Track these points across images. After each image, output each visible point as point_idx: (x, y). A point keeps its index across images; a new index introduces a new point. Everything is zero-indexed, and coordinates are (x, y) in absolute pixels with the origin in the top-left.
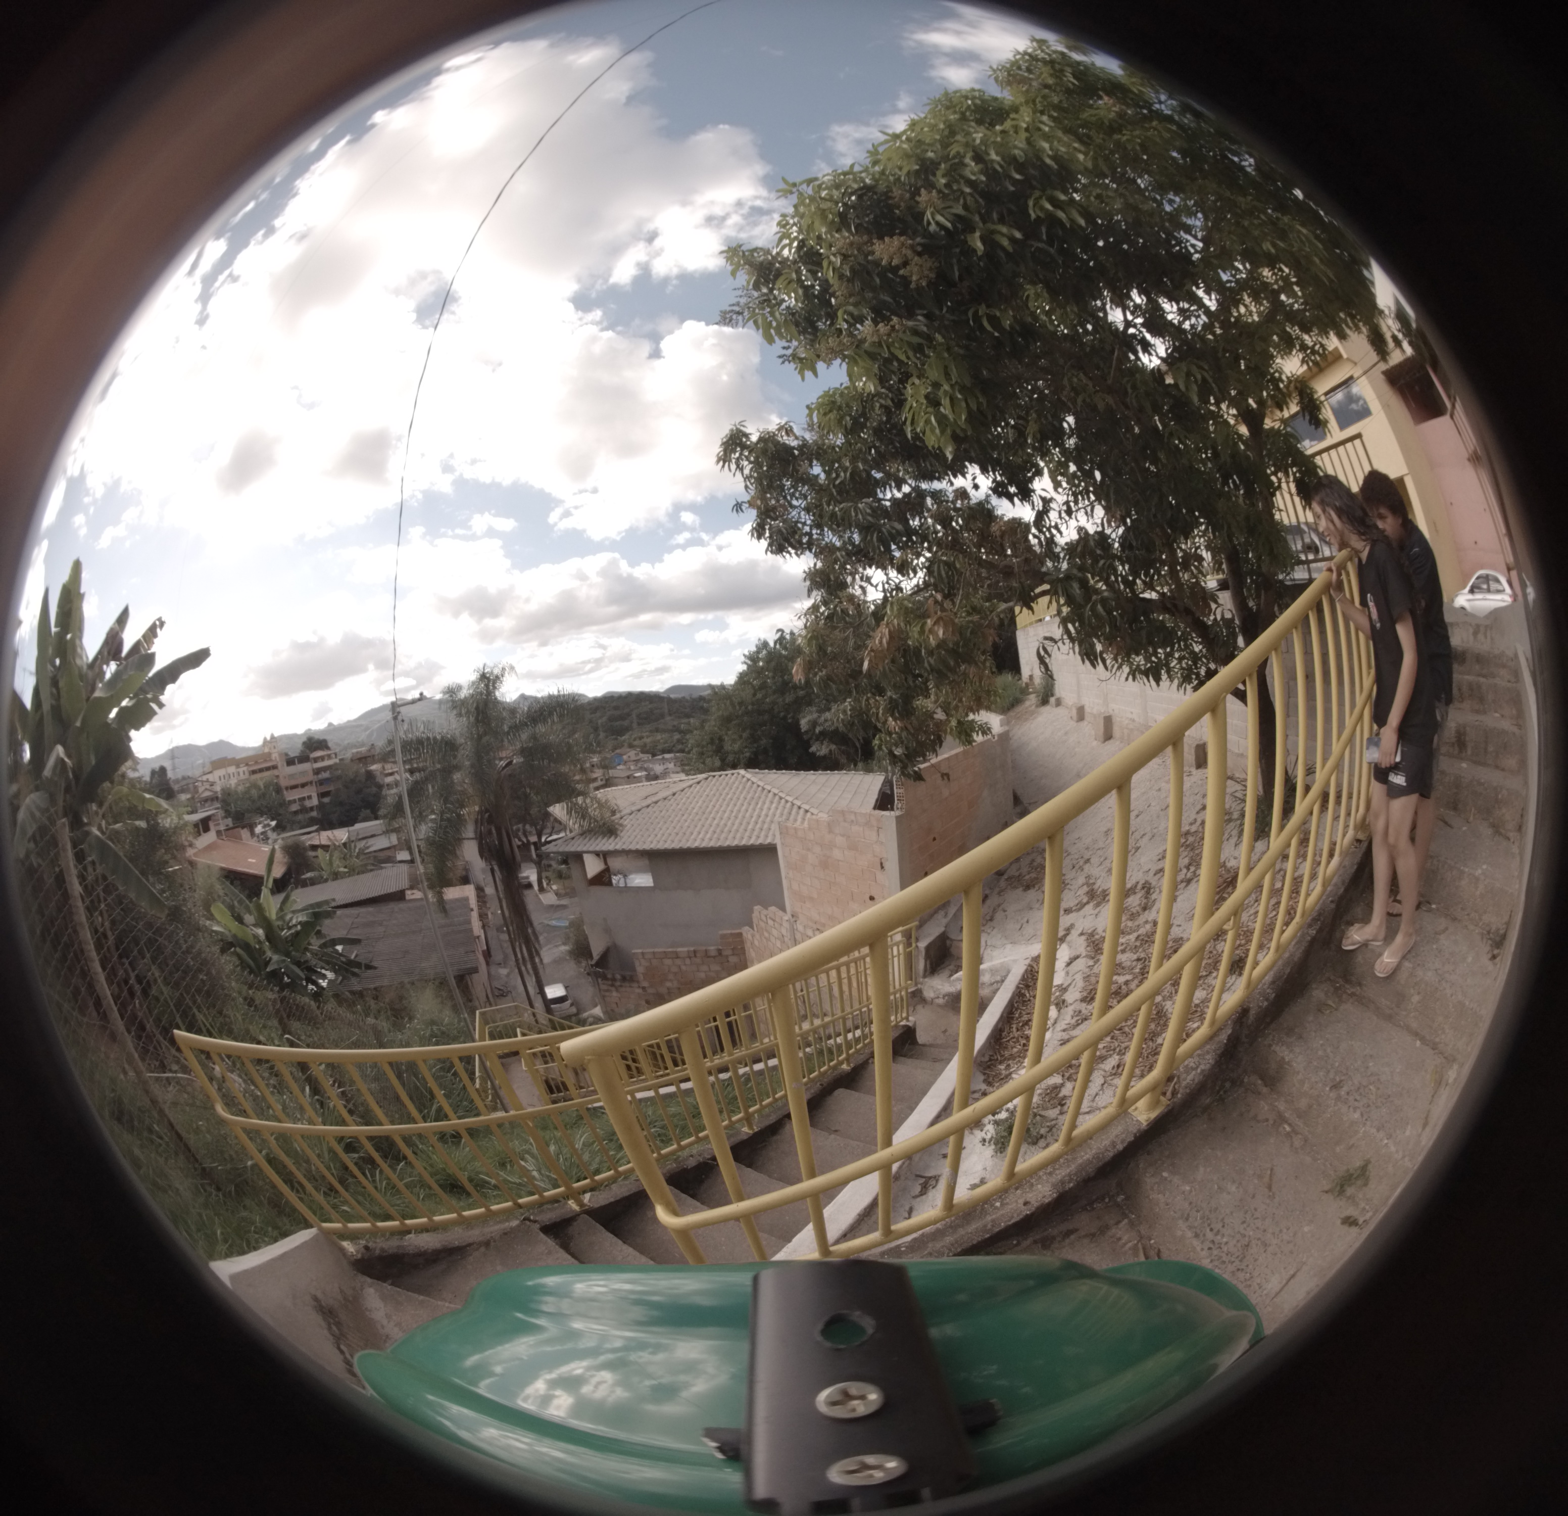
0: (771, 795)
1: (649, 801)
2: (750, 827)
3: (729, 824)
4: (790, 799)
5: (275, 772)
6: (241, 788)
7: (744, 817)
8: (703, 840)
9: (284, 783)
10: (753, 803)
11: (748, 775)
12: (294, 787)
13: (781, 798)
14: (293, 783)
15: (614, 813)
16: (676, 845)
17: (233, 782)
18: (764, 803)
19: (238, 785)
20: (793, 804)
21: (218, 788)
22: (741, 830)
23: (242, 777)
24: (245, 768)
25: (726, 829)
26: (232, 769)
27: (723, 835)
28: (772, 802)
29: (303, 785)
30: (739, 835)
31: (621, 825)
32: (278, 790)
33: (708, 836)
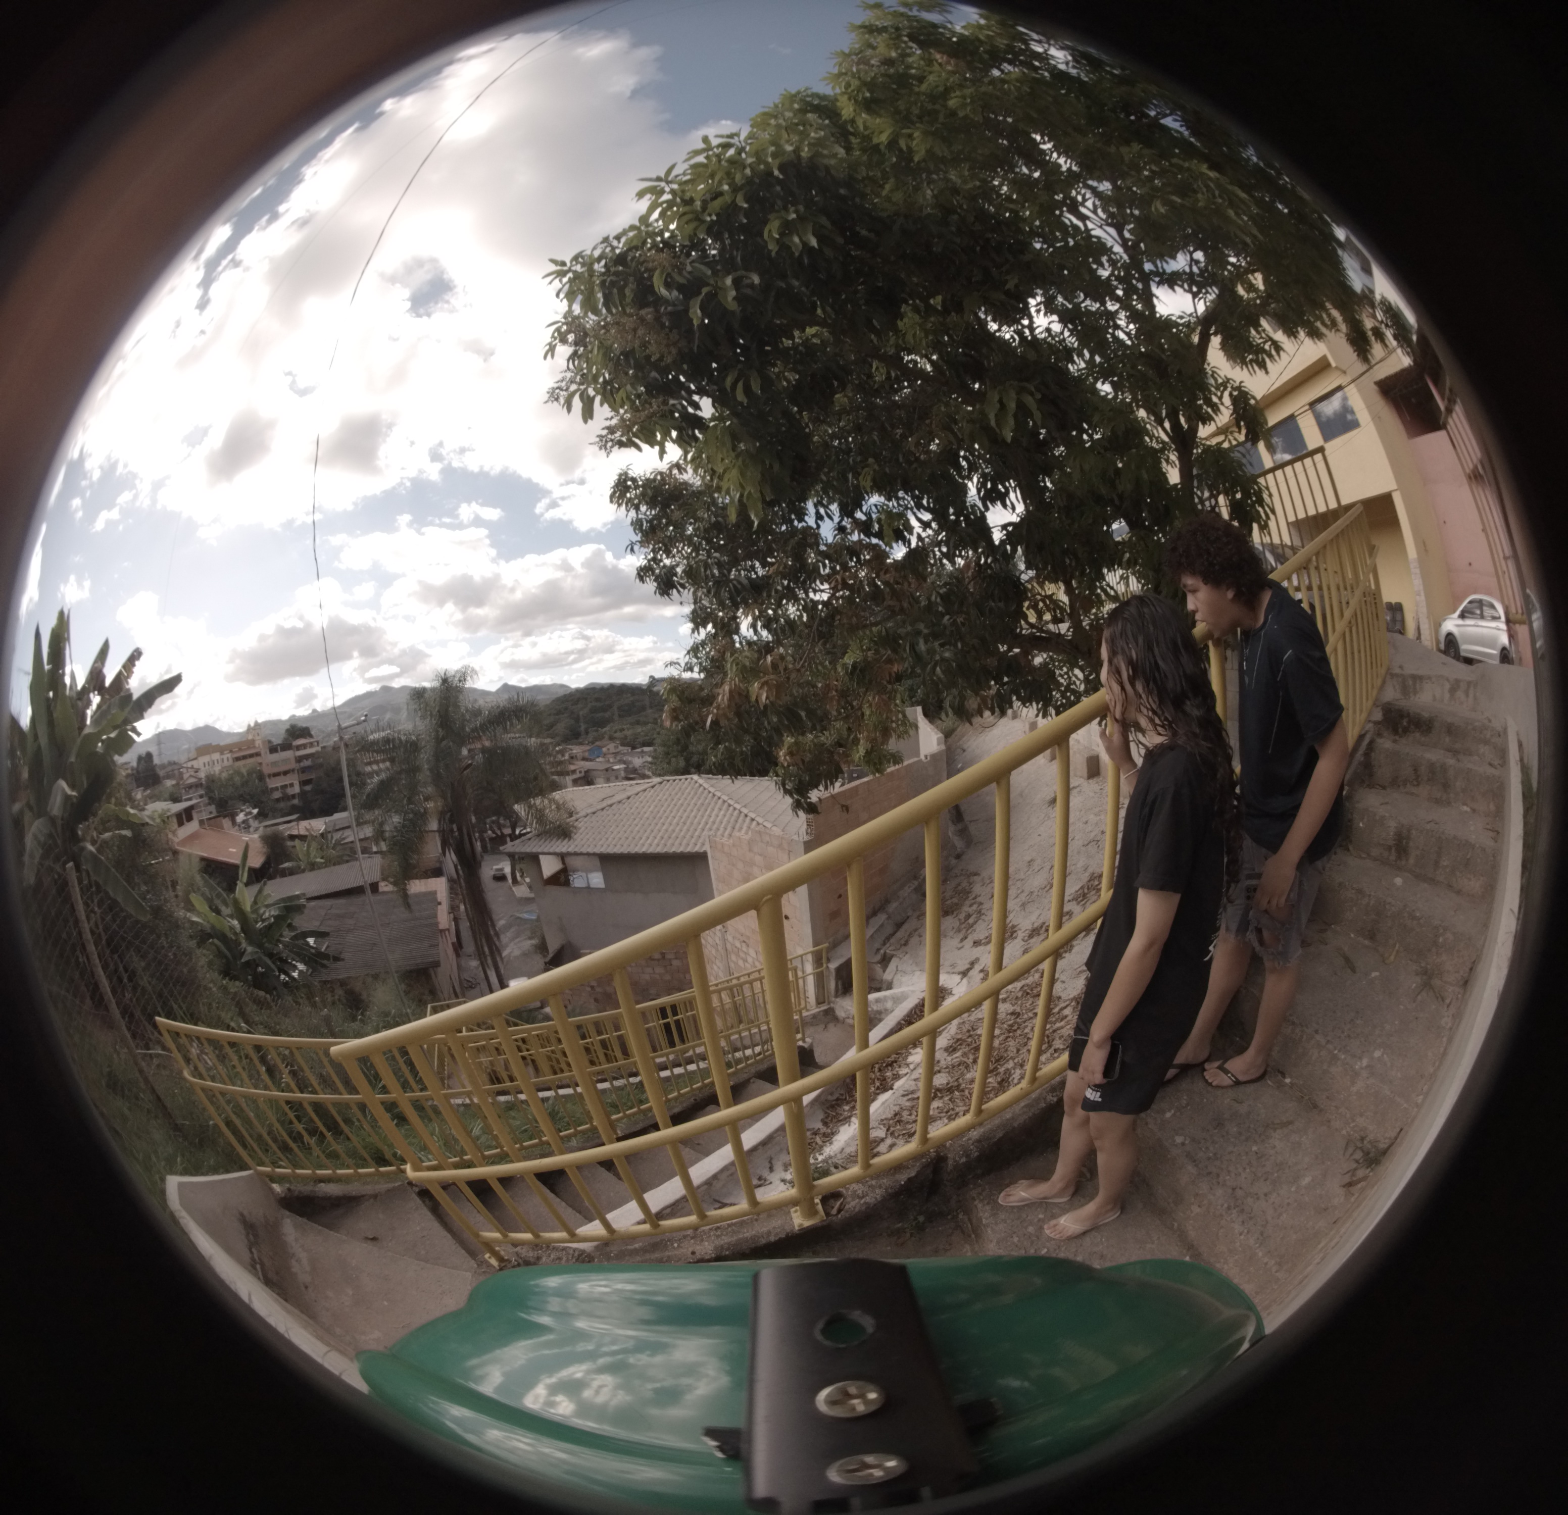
0: (720, 801)
1: (604, 804)
2: (697, 834)
3: (677, 830)
4: (738, 806)
5: (259, 759)
6: (224, 775)
7: (692, 823)
8: (651, 845)
9: (267, 770)
10: (702, 809)
11: (701, 781)
12: (276, 775)
13: (730, 805)
14: (276, 770)
15: (571, 815)
16: (625, 850)
17: (217, 769)
18: (713, 810)
19: (221, 772)
20: (740, 812)
21: (202, 775)
22: (688, 837)
23: (226, 763)
24: (229, 755)
25: (674, 836)
26: (216, 756)
27: (670, 841)
28: (720, 809)
29: (285, 773)
30: (685, 842)
31: (575, 828)
32: (261, 777)
33: (656, 841)
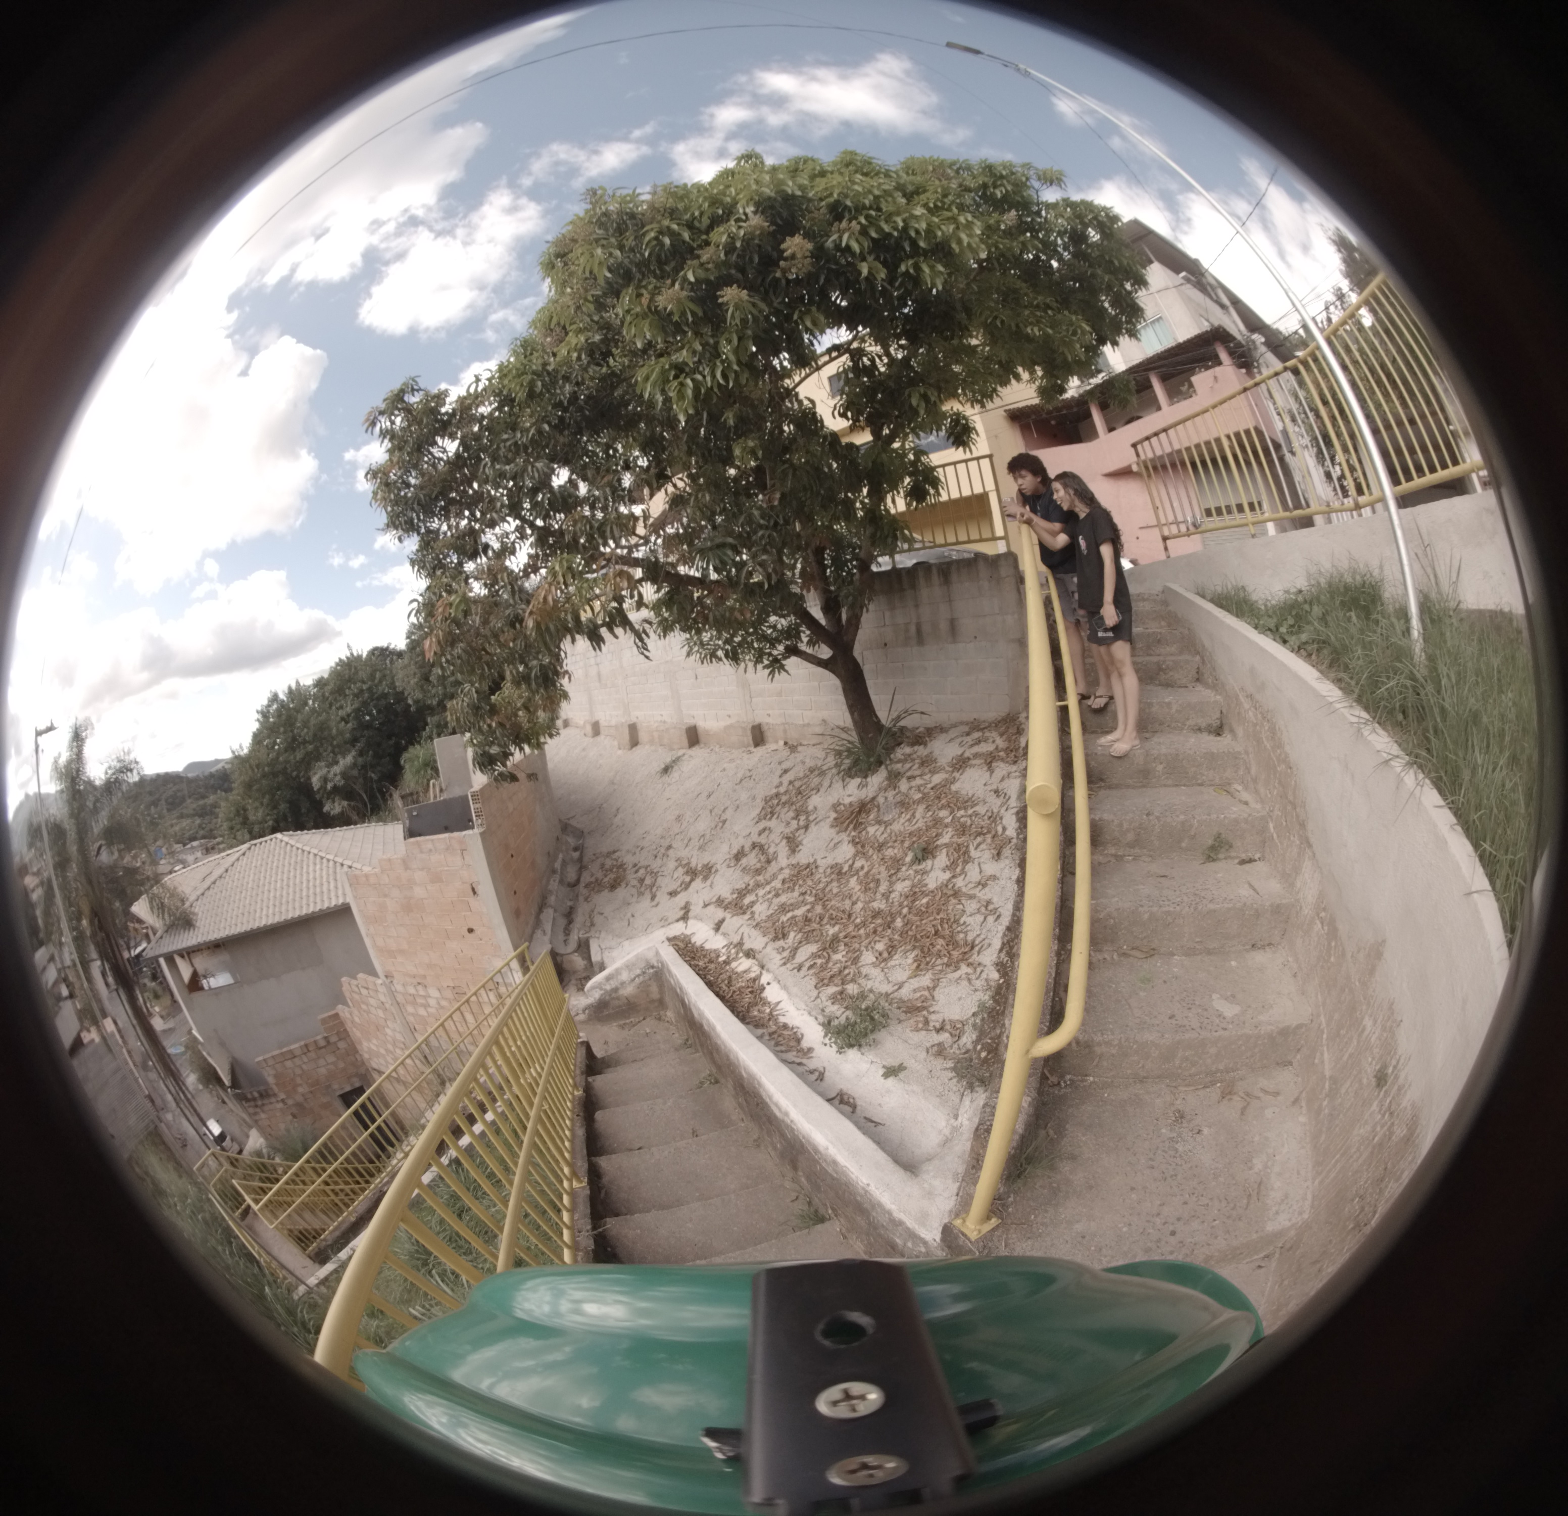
0: (311, 856)
2: (304, 894)
3: (284, 893)
4: (331, 857)
7: (295, 884)
10: (298, 868)
11: (286, 839)
13: (322, 858)
16: (247, 927)
18: (308, 866)
20: (335, 862)
22: (297, 898)
25: (284, 900)
27: (284, 908)
28: (315, 864)
30: (297, 905)
31: (194, 914)
33: (271, 911)
